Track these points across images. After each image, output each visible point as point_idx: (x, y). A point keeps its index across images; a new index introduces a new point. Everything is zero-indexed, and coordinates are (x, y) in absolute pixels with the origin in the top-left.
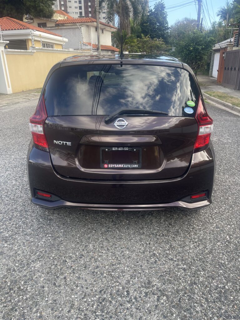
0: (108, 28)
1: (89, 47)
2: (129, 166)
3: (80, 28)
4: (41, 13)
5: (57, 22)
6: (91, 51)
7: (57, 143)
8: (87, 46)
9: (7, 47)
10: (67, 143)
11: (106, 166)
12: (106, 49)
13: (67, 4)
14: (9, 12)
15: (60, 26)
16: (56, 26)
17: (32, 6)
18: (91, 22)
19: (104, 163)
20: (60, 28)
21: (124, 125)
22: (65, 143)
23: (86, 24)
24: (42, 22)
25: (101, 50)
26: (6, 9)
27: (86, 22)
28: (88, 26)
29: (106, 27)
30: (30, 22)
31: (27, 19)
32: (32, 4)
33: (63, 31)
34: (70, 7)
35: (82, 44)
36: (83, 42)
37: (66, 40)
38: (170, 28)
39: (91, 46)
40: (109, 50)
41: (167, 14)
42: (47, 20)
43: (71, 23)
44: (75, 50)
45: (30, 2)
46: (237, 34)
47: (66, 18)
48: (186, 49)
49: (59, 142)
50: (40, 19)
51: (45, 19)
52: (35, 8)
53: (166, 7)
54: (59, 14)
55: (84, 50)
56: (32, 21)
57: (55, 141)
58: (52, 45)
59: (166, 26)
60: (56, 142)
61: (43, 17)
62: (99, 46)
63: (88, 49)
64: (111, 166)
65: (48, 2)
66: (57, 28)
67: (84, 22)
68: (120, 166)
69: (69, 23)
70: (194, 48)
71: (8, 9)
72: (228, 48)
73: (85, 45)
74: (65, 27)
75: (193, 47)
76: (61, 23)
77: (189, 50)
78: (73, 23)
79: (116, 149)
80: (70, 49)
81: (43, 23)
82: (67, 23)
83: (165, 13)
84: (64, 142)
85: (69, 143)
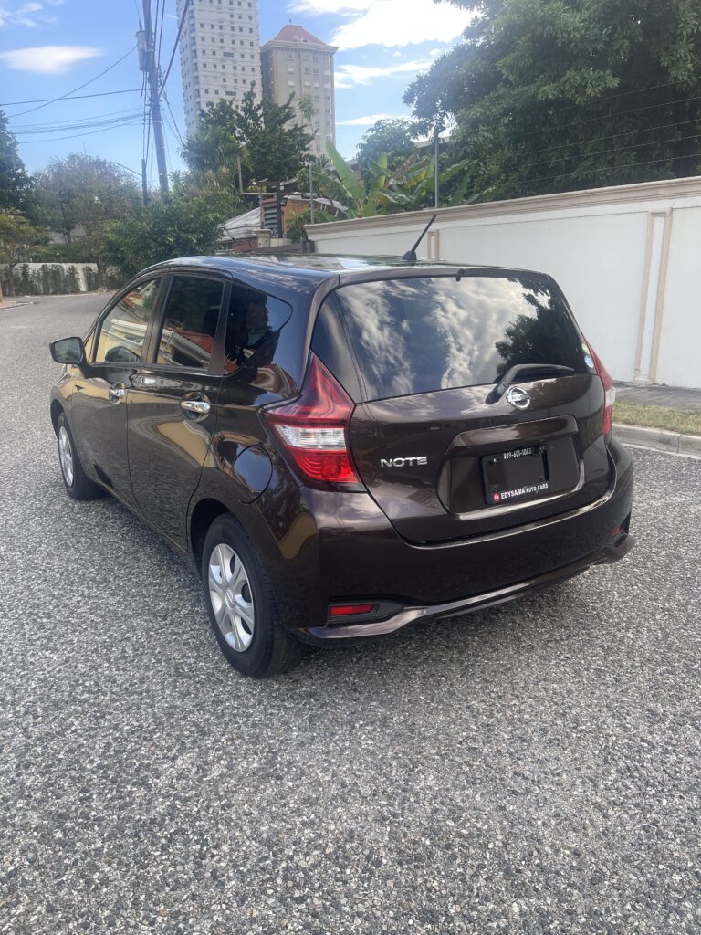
7: (390, 465)
10: (419, 458)
11: (496, 498)
19: (492, 491)
22: (413, 461)
38: (32, 178)
41: (17, 139)
46: (275, 207)
48: (155, 240)
49: (395, 460)
53: (9, 121)
57: (383, 461)
59: (20, 174)
60: (385, 461)
64: (505, 495)
68: (520, 492)
70: (177, 239)
72: (260, 241)
75: (173, 236)
77: (163, 244)
83: (10, 136)
84: (411, 459)
85: (422, 460)
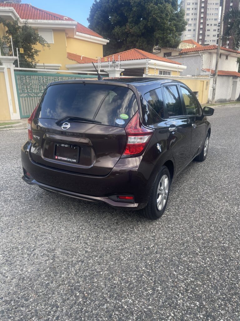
0: (234, 54)
1: (207, 73)
2: (71, 160)
3: (202, 55)
4: (167, 44)
5: (181, 51)
6: (209, 77)
8: (206, 72)
9: (122, 74)
12: (226, 75)
13: (206, 33)
14: (141, 44)
15: (183, 55)
16: (179, 55)
17: (161, 38)
18: (214, 49)
19: (55, 155)
20: (182, 56)
21: (67, 128)
23: (209, 51)
24: (168, 51)
25: (218, 75)
26: (138, 41)
27: (209, 49)
28: (210, 53)
29: (232, 53)
30: (158, 52)
31: (156, 50)
32: (161, 36)
33: (185, 59)
34: (208, 36)
35: (201, 71)
36: (203, 69)
37: (185, 67)
39: (210, 72)
40: (231, 76)
42: (173, 49)
43: (194, 51)
44: (193, 76)
45: (159, 34)
47: (195, 46)
50: (166, 49)
51: (171, 49)
52: (163, 39)
54: (188, 44)
55: (202, 76)
56: (159, 51)
58: (170, 72)
61: (169, 47)
62: (216, 72)
63: (206, 75)
64: (59, 158)
65: (175, 33)
66: (180, 56)
67: (207, 50)
68: (65, 159)
69: (192, 51)
71: (140, 42)
73: (204, 71)
74: (187, 56)
76: (185, 52)
78: (196, 51)
79: (64, 145)
80: (187, 75)
81: (168, 53)
82: (190, 52)
